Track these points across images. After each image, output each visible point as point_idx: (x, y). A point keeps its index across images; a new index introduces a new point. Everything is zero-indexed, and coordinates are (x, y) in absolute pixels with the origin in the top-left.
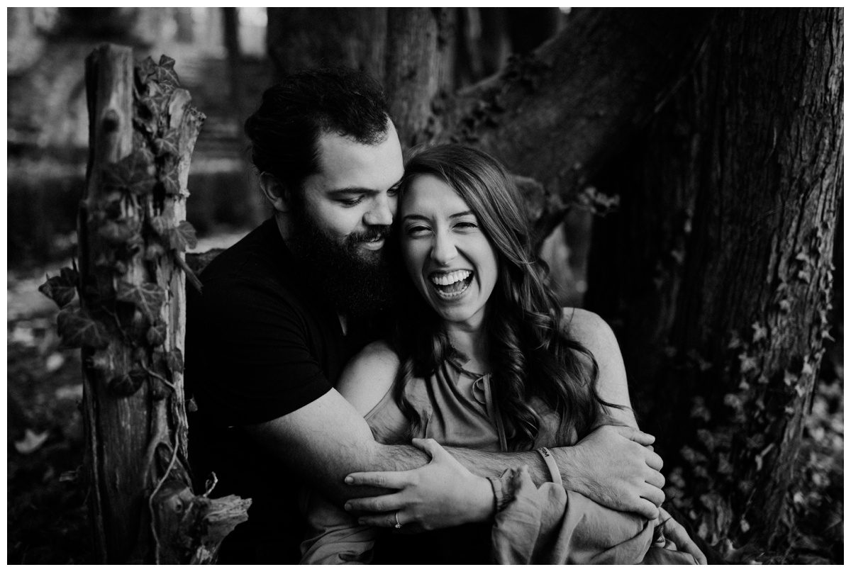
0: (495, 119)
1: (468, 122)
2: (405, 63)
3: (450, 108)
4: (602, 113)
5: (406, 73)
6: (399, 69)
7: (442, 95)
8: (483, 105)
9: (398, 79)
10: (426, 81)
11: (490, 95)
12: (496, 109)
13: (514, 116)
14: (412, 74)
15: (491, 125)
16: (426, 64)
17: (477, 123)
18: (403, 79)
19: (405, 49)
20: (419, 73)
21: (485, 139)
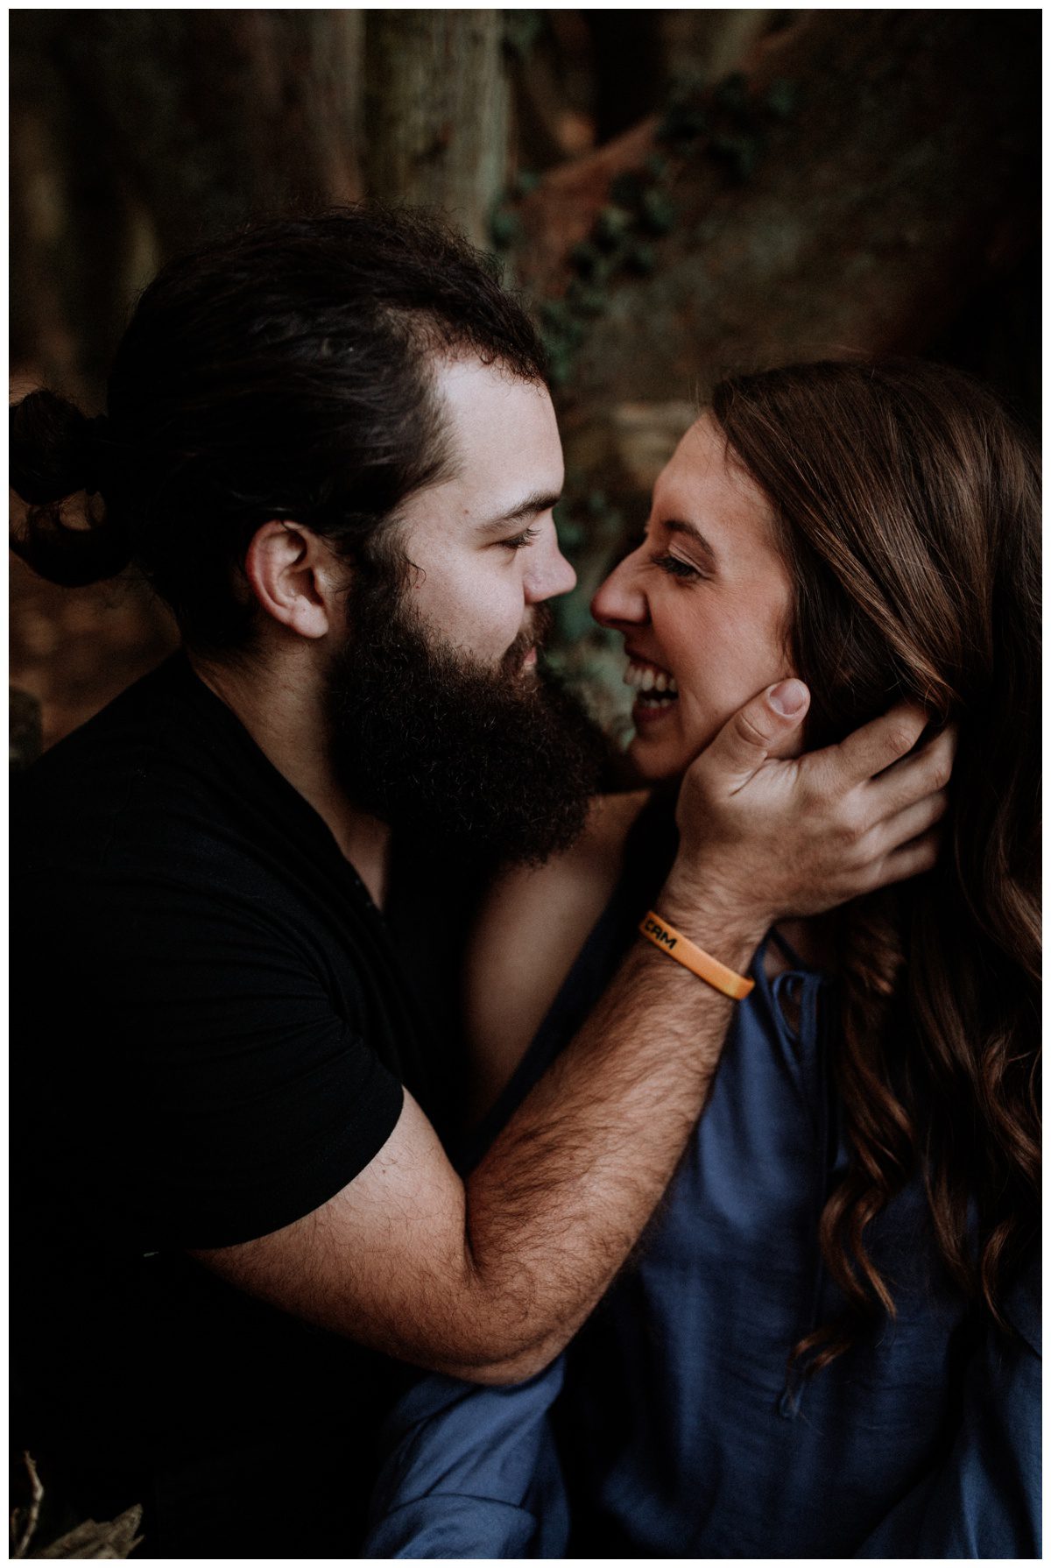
0: (647, 254)
1: (580, 266)
2: (419, 117)
3: (533, 228)
4: (912, 236)
5: (420, 145)
6: (401, 133)
7: (513, 195)
8: (616, 218)
9: (402, 162)
10: (472, 166)
11: (630, 188)
12: (645, 227)
13: (693, 246)
14: (437, 150)
15: (634, 271)
16: (471, 119)
17: (603, 268)
18: (417, 161)
19: (415, 79)
20: (458, 143)
21: (620, 307)
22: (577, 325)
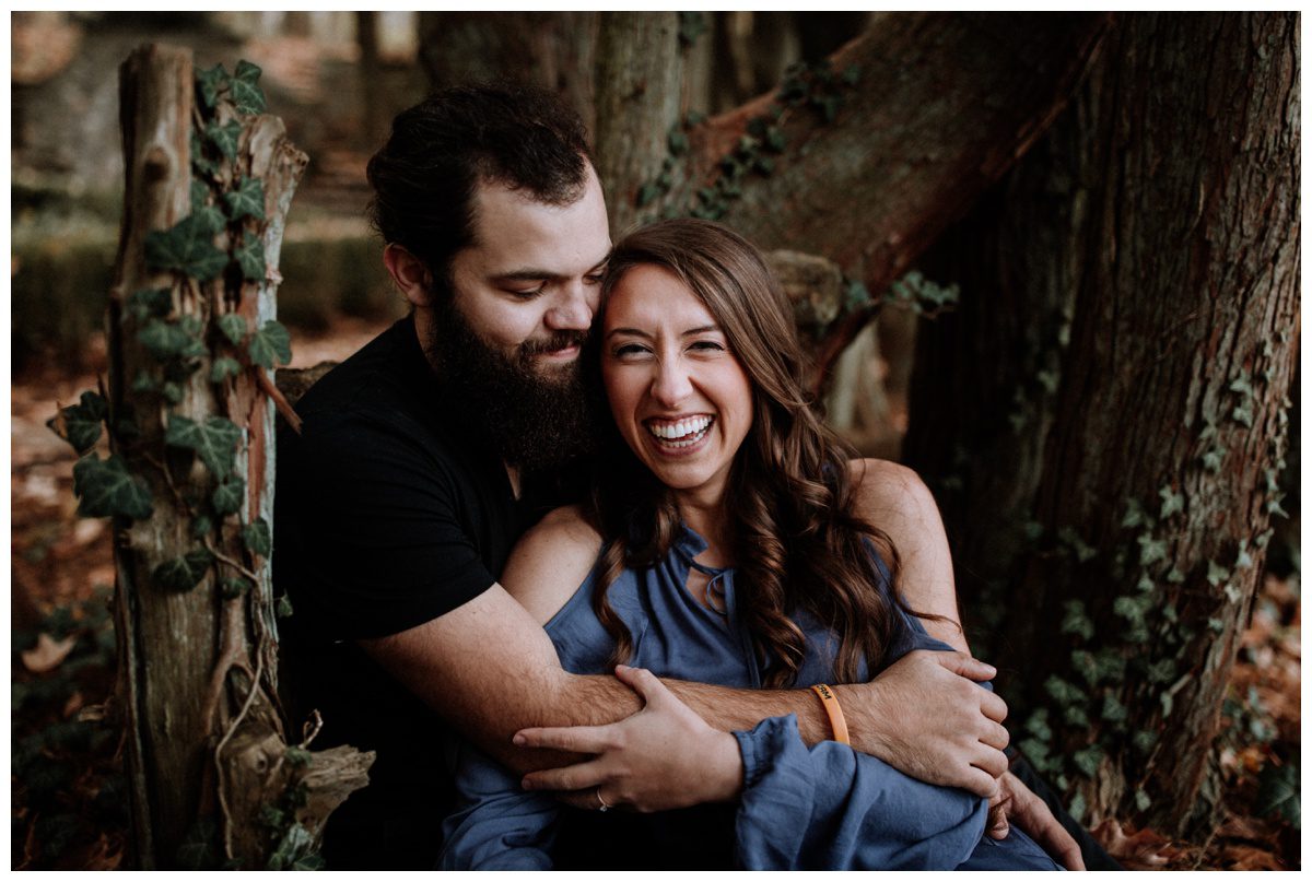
0: (767, 163)
1: (726, 169)
2: (627, 75)
3: (698, 146)
4: (933, 156)
5: (628, 90)
6: (617, 84)
7: (685, 125)
8: (748, 141)
9: (617, 100)
10: (659, 103)
11: (759, 126)
12: (768, 148)
13: (797, 160)
14: (638, 93)
15: (760, 173)
16: (659, 77)
17: (739, 170)
18: (624, 100)
19: (627, 53)
20: (649, 91)
21: (751, 196)
22: (722, 204)
